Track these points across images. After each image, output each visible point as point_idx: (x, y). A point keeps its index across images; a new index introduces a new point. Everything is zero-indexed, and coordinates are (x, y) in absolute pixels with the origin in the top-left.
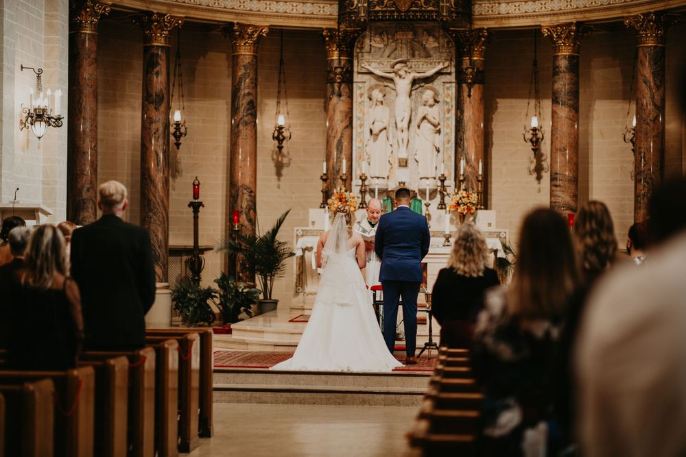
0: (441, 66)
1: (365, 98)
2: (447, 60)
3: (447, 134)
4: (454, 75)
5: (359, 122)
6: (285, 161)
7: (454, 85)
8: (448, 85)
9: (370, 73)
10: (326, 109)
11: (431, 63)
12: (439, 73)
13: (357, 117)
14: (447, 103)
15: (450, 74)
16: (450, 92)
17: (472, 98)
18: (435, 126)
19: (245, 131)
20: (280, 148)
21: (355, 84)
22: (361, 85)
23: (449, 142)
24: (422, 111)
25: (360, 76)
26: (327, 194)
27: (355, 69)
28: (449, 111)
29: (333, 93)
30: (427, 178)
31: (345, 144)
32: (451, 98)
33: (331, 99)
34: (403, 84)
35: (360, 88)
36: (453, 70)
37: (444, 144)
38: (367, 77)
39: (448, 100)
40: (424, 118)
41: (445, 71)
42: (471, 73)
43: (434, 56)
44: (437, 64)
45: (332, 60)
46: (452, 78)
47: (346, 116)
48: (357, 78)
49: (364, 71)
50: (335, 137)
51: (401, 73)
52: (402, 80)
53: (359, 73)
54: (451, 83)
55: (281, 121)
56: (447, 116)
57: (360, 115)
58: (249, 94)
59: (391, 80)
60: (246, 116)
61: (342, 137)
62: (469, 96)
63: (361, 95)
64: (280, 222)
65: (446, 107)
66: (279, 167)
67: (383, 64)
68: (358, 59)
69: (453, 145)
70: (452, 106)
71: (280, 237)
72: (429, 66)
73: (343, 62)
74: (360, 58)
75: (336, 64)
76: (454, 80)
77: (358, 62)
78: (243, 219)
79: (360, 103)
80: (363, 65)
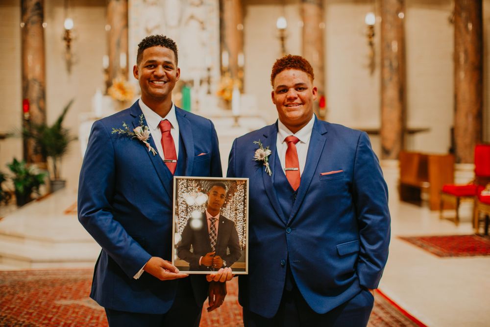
6: (74, 59)
10: (106, 14)
14: (210, 4)
18: (202, 23)
19: (33, 29)
20: (68, 47)
23: (212, 38)
24: (190, 11)
26: (109, 84)
28: (212, 11)
31: (125, 41)
32: (215, 1)
37: (209, 40)
39: (212, 2)
40: (192, 17)
47: (123, 17)
50: (114, 36)
55: (69, 24)
56: (211, 15)
60: (35, 15)
61: (121, 35)
64: (66, 111)
65: (210, 8)
66: (69, 65)
69: (217, 41)
71: (66, 124)
78: (34, 108)
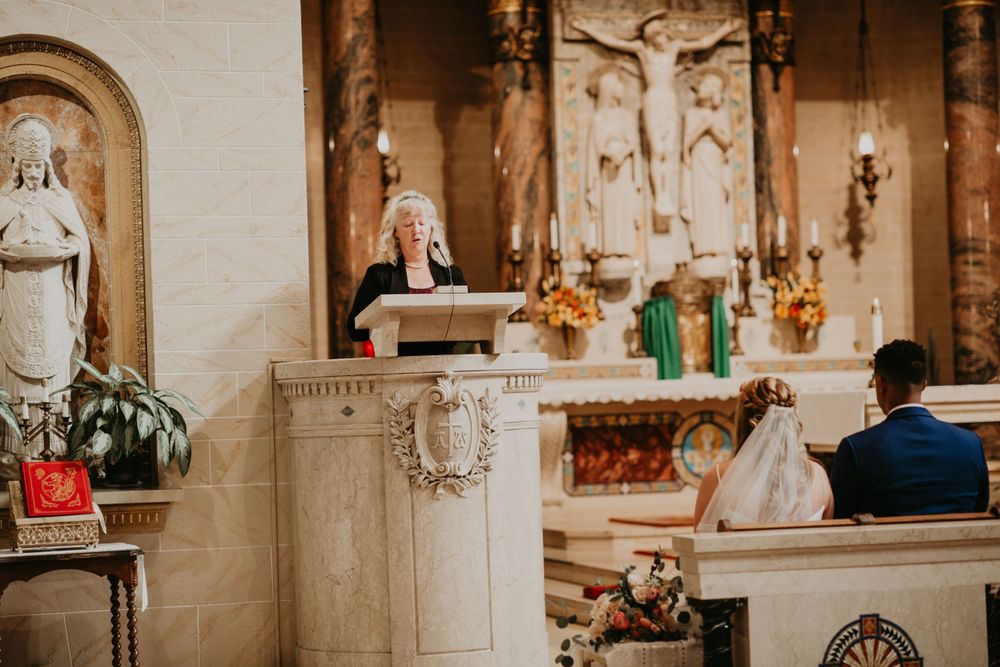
0: (725, 29)
1: (580, 92)
2: (735, 16)
3: (739, 166)
4: (747, 47)
5: (568, 143)
7: (747, 66)
8: (736, 67)
9: (589, 41)
11: (706, 22)
12: (723, 43)
13: (564, 132)
14: (735, 103)
15: (739, 44)
16: (740, 80)
17: (781, 92)
18: (724, 148)
19: (365, 161)
21: (557, 67)
22: (569, 66)
23: (743, 181)
24: (701, 118)
25: (567, 47)
27: (558, 33)
28: (740, 119)
29: (511, 83)
30: (713, 255)
31: (542, 188)
32: (744, 95)
33: (506, 95)
34: (661, 64)
35: (568, 72)
36: (745, 36)
37: (735, 186)
38: (580, 50)
39: (738, 97)
40: (708, 132)
41: (732, 38)
42: (784, 43)
43: (708, 7)
44: (717, 24)
45: (505, 14)
46: (746, 53)
47: (541, 131)
48: (561, 50)
49: (576, 35)
50: (521, 174)
51: (661, 39)
52: (659, 55)
53: (566, 41)
54: (741, 62)
55: (384, 143)
56: (739, 128)
57: (571, 128)
58: (368, 80)
59: (633, 56)
60: (366, 127)
61: (535, 173)
62: (776, 89)
63: (571, 87)
65: (736, 111)
67: (613, 23)
68: (562, 11)
69: (752, 188)
70: (746, 110)
72: (703, 27)
73: (530, 18)
74: (567, 11)
75: (513, 22)
76: (748, 56)
77: (563, 19)
79: (570, 103)
80: (576, 24)
